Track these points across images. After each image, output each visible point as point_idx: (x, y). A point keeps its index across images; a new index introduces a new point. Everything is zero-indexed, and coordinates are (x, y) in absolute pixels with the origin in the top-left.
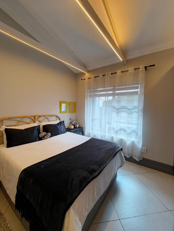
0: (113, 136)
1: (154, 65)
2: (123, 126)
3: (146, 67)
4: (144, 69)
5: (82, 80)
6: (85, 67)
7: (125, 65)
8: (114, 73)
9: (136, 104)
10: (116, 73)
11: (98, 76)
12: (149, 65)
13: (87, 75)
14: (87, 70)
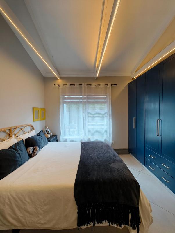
0: (89, 137)
1: (116, 85)
2: (97, 128)
3: (111, 85)
4: (111, 86)
5: (54, 85)
6: (58, 72)
7: (96, 80)
8: (89, 85)
9: (106, 110)
10: (91, 85)
11: (75, 85)
12: (113, 84)
13: (60, 81)
14: (60, 76)
